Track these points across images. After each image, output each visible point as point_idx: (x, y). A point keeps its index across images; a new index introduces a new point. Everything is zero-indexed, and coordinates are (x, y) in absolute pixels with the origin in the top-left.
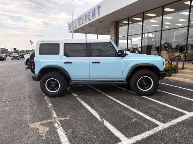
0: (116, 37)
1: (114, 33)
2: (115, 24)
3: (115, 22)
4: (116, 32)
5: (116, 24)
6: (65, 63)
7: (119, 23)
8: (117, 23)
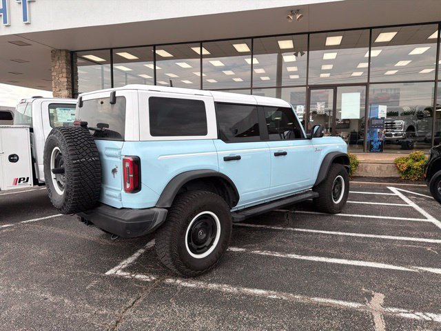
0: (73, 91)
1: (66, 80)
2: (66, 56)
3: (67, 51)
4: (70, 79)
5: (69, 57)
6: (227, 159)
7: (77, 57)
8: (72, 57)
